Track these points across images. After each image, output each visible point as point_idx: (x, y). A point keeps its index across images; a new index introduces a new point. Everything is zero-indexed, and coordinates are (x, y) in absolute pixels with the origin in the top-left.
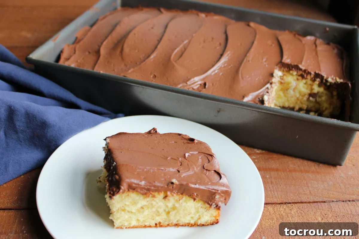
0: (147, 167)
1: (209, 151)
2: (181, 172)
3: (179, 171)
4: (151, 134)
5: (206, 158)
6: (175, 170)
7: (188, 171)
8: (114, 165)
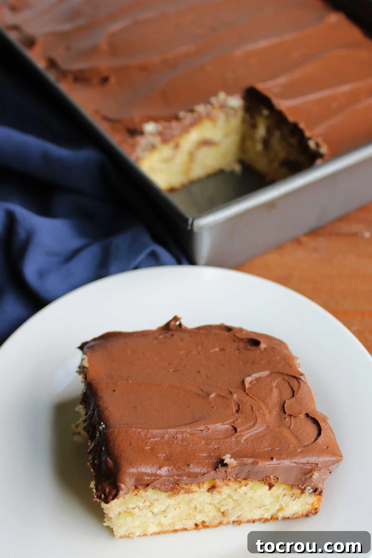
0: (169, 430)
1: (291, 366)
2: (240, 432)
3: (235, 429)
4: (171, 333)
5: (287, 384)
6: (227, 426)
7: (254, 425)
8: (101, 428)
